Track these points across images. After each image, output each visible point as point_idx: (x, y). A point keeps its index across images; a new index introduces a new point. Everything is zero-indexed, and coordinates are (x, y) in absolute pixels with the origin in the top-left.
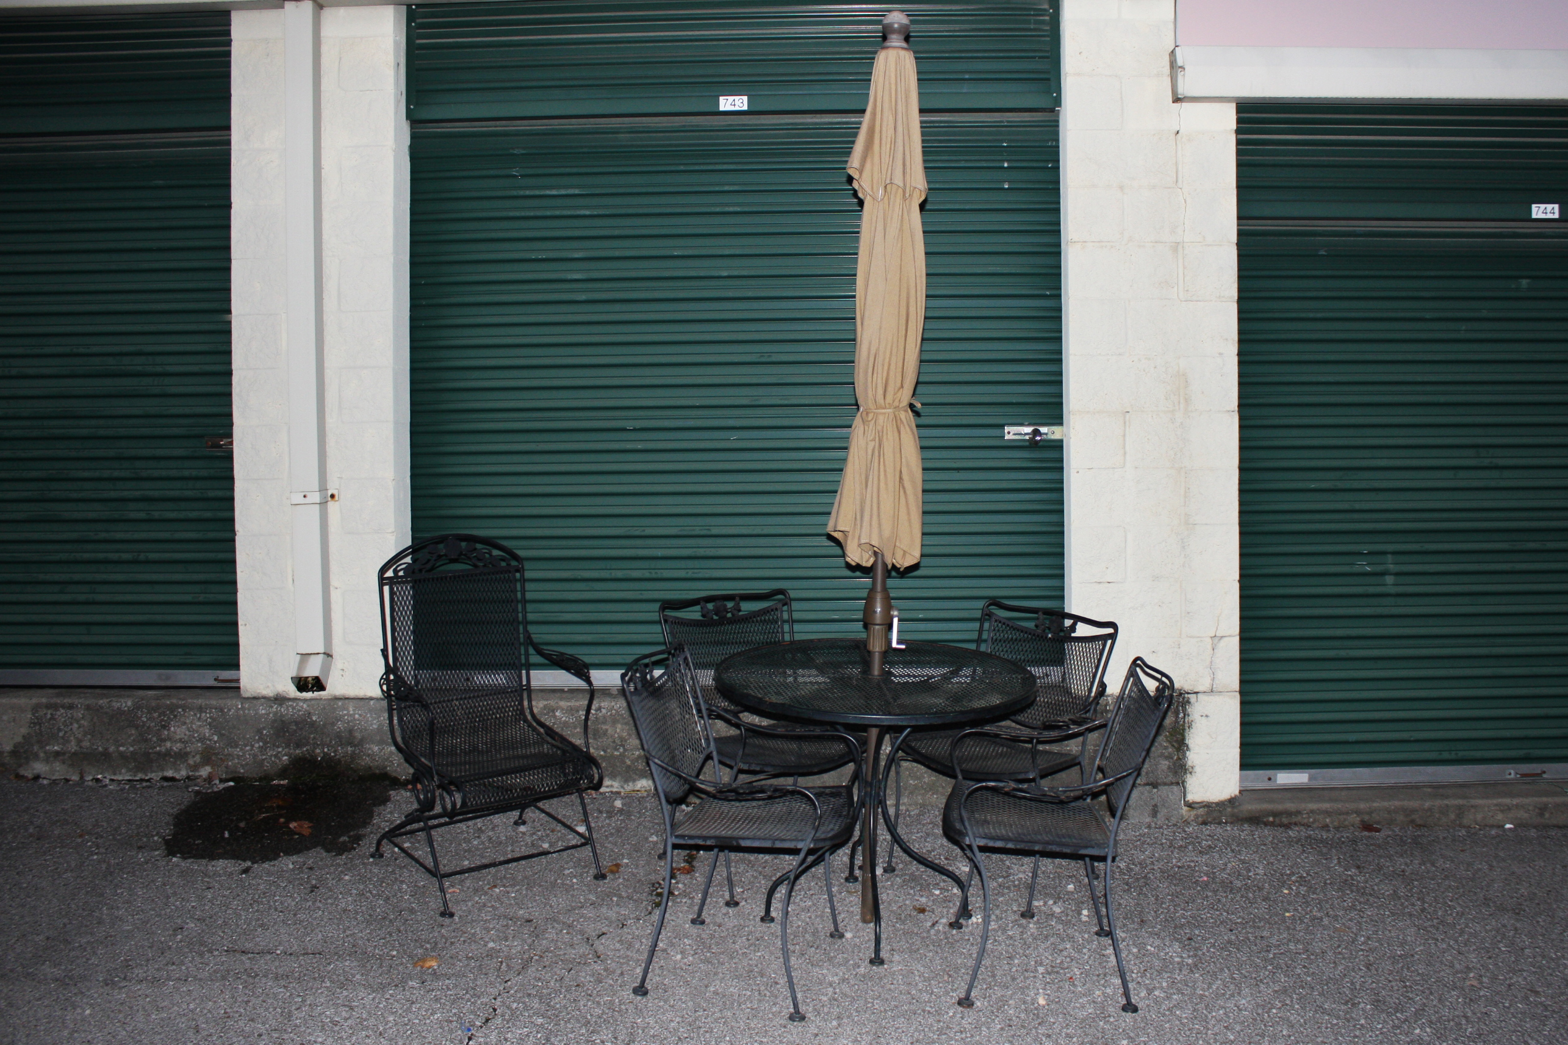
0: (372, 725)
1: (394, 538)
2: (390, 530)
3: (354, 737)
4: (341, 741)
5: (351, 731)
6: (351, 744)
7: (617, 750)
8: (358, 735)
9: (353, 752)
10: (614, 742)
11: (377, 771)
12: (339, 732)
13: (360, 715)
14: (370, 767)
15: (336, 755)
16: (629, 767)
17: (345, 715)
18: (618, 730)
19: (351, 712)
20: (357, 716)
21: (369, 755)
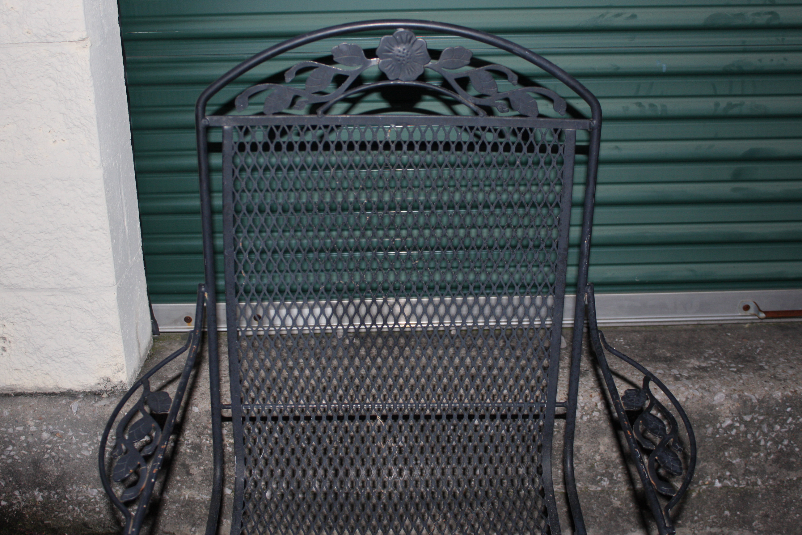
0: (79, 450)
1: (86, 53)
2: (76, 36)
3: (45, 474)
4: (18, 481)
5: (36, 463)
6: (42, 486)
7: (595, 482)
8: (53, 470)
9: (48, 498)
10: (591, 468)
11: (101, 530)
12: (9, 465)
13: (53, 434)
14: (85, 524)
15: (11, 505)
16: (618, 510)
17: (20, 434)
18: (602, 448)
19: (33, 429)
20: (45, 435)
21: (79, 504)
